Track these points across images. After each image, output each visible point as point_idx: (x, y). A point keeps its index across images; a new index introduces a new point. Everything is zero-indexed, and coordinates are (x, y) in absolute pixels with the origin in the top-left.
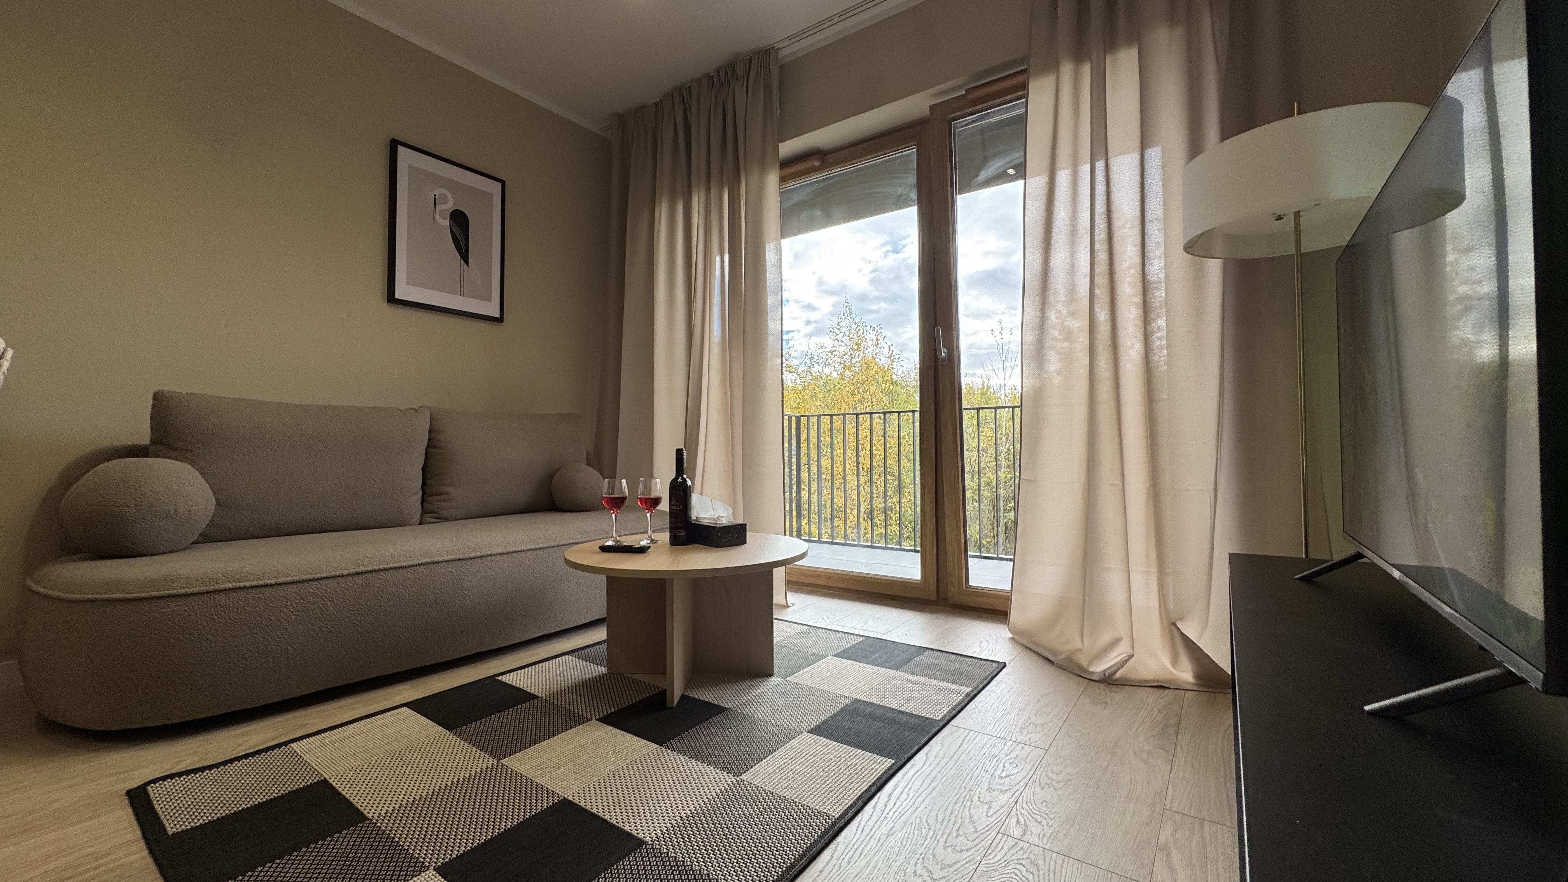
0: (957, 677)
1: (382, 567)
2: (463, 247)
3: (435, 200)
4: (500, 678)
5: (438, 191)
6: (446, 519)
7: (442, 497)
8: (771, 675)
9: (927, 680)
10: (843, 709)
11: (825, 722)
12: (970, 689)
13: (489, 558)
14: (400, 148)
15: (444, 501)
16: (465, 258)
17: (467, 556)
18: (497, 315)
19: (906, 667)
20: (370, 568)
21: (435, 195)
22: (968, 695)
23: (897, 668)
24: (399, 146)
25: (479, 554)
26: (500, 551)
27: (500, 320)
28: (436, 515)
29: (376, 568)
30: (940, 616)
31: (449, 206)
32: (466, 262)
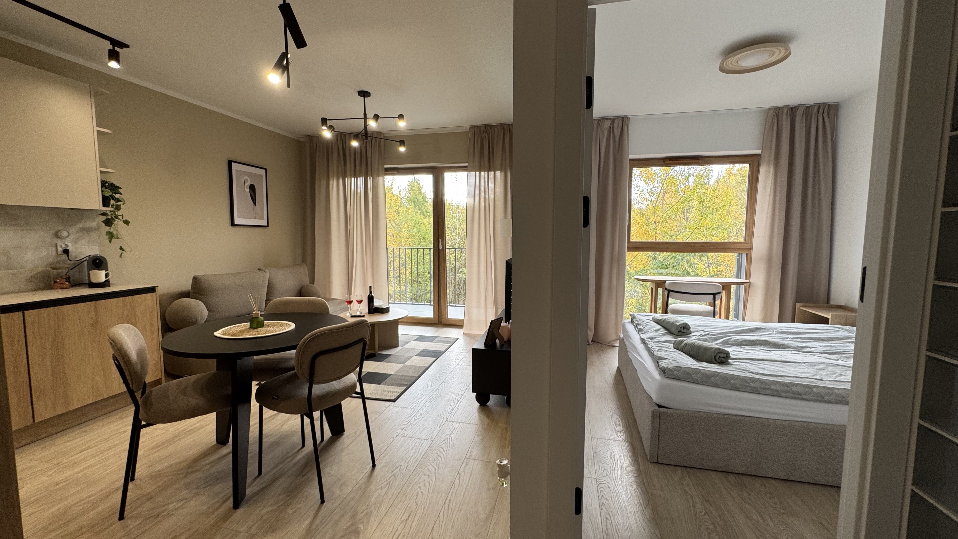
2: (254, 198)
3: (244, 182)
5: (245, 178)
8: (397, 346)
9: (439, 343)
10: (421, 351)
11: (418, 354)
16: (255, 203)
18: (266, 225)
19: (434, 341)
21: (245, 180)
22: (450, 346)
24: (233, 163)
27: (268, 226)
30: (440, 328)
31: (249, 183)
32: (255, 205)
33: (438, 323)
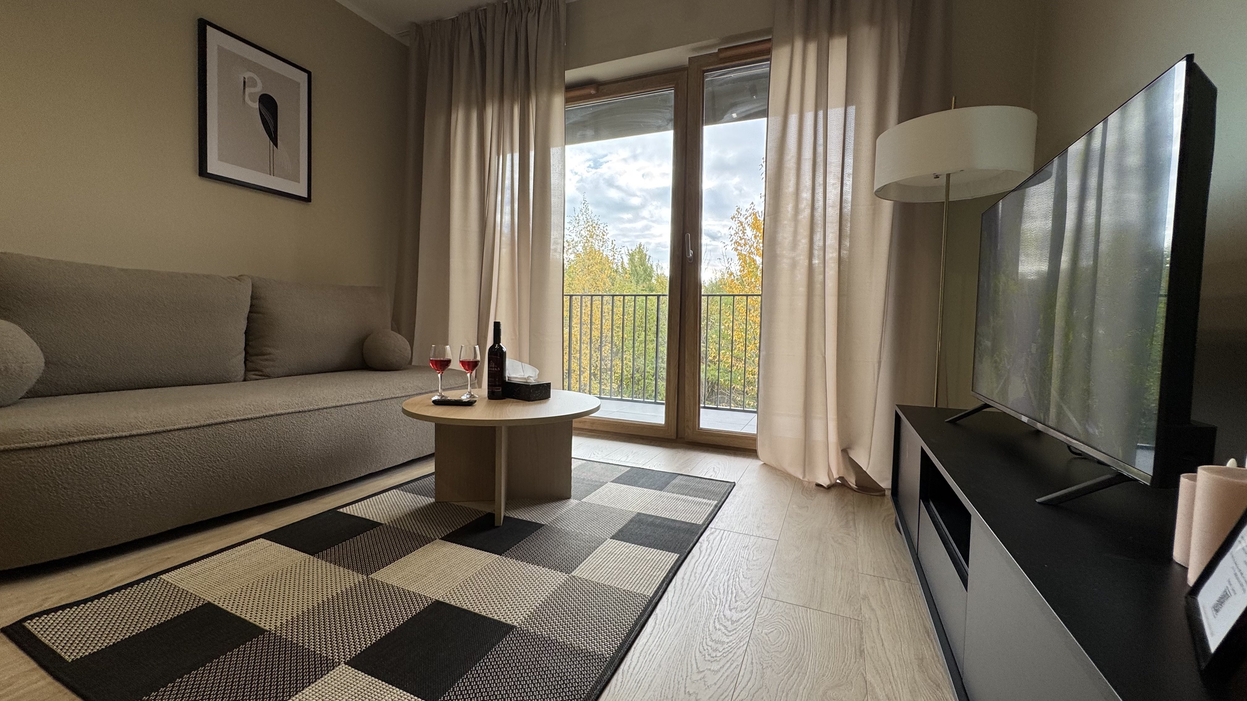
0: (706, 494)
1: (230, 419)
2: (272, 129)
3: (244, 82)
4: (341, 510)
5: (248, 75)
6: (268, 377)
7: (265, 357)
8: (569, 498)
9: (684, 497)
10: (631, 521)
11: (621, 531)
12: (716, 502)
13: (325, 410)
14: (209, 29)
15: (267, 360)
16: (274, 139)
17: (306, 408)
18: (305, 195)
19: (666, 489)
20: (219, 420)
21: (244, 78)
22: (716, 506)
23: (661, 489)
24: (208, 26)
25: (316, 407)
26: (334, 405)
27: (308, 200)
28: (260, 373)
29: (225, 420)
30: (679, 450)
31: (258, 89)
32: (276, 144)
33: (674, 437)
